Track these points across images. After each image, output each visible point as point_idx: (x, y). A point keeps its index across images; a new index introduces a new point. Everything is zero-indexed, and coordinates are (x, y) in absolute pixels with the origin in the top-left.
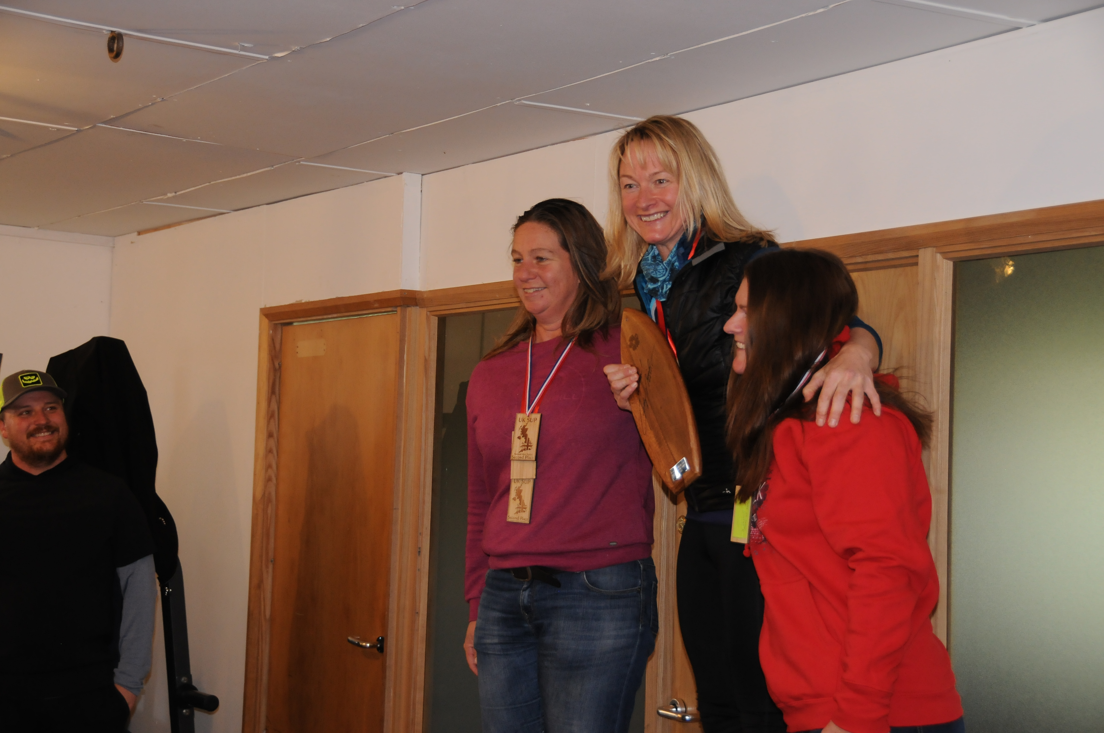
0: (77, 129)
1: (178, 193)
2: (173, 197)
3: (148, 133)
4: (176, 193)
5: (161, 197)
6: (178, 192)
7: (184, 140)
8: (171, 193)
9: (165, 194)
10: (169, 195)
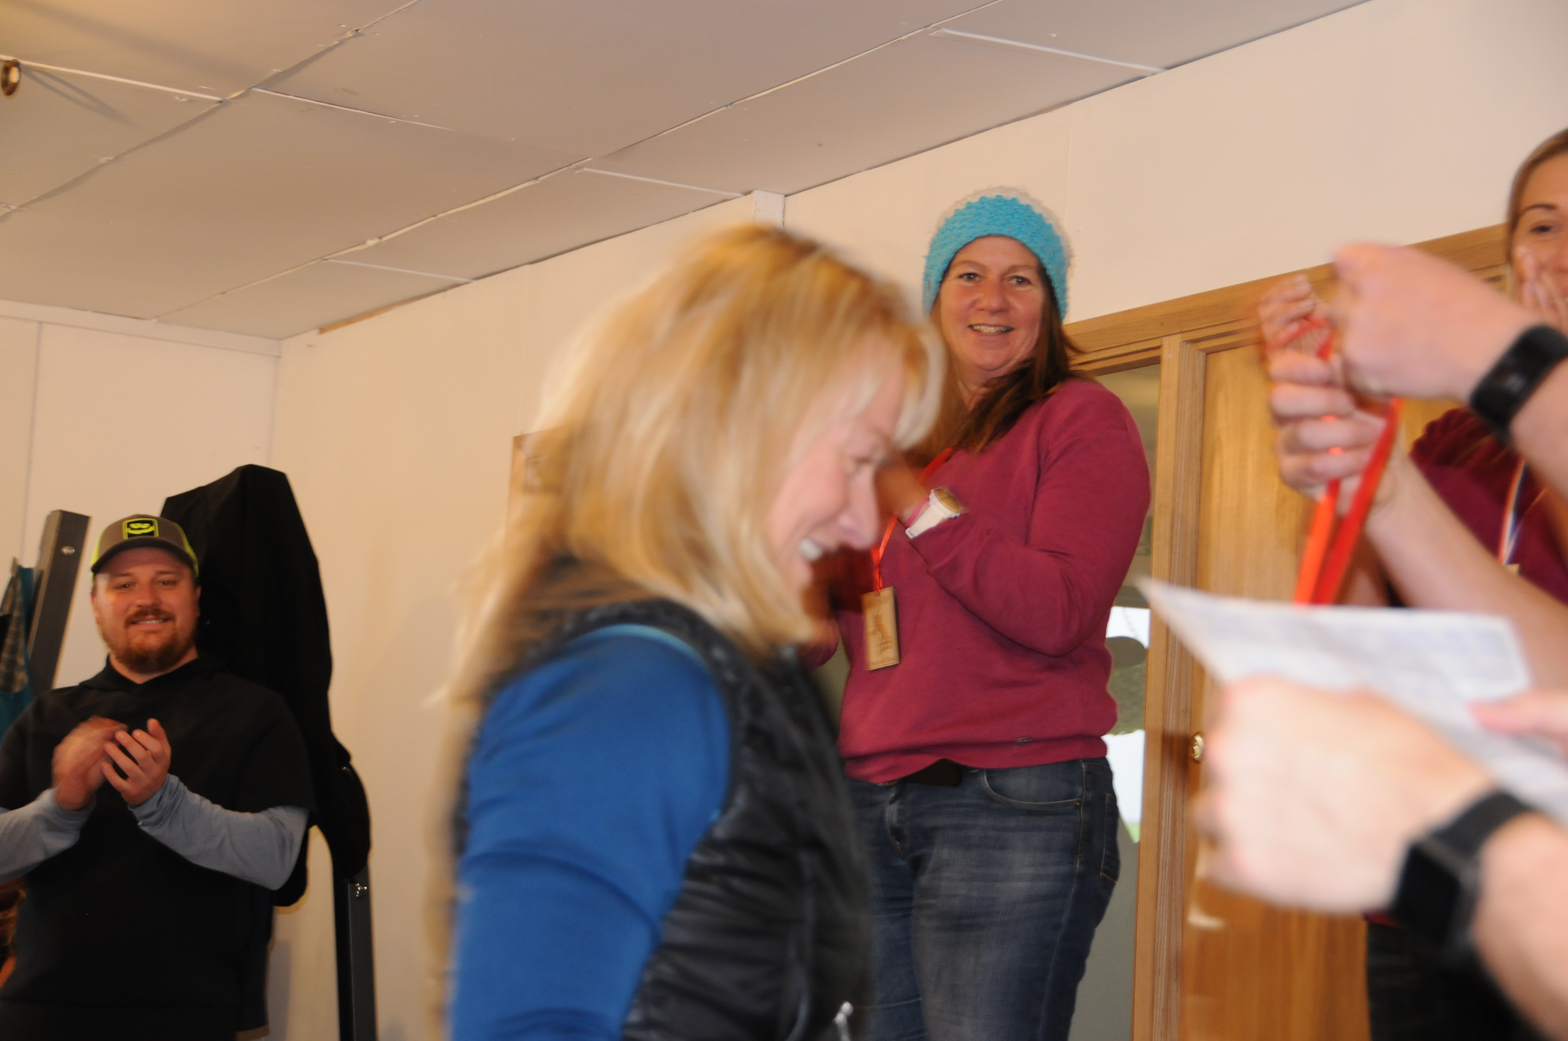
0: (218, 99)
1: (385, 239)
2: (376, 246)
3: (335, 106)
4: (380, 238)
5: (357, 248)
6: (385, 235)
7: (393, 121)
8: (372, 239)
9: (364, 243)
10: (371, 243)
